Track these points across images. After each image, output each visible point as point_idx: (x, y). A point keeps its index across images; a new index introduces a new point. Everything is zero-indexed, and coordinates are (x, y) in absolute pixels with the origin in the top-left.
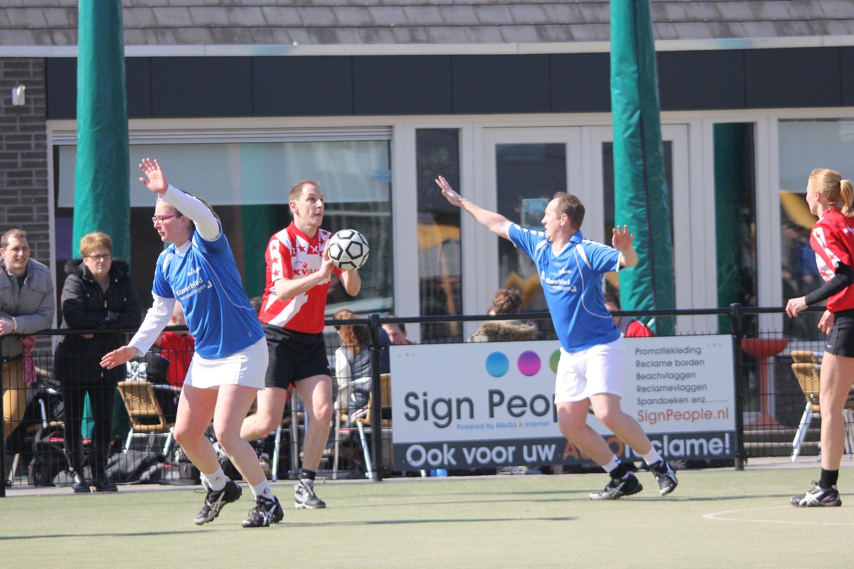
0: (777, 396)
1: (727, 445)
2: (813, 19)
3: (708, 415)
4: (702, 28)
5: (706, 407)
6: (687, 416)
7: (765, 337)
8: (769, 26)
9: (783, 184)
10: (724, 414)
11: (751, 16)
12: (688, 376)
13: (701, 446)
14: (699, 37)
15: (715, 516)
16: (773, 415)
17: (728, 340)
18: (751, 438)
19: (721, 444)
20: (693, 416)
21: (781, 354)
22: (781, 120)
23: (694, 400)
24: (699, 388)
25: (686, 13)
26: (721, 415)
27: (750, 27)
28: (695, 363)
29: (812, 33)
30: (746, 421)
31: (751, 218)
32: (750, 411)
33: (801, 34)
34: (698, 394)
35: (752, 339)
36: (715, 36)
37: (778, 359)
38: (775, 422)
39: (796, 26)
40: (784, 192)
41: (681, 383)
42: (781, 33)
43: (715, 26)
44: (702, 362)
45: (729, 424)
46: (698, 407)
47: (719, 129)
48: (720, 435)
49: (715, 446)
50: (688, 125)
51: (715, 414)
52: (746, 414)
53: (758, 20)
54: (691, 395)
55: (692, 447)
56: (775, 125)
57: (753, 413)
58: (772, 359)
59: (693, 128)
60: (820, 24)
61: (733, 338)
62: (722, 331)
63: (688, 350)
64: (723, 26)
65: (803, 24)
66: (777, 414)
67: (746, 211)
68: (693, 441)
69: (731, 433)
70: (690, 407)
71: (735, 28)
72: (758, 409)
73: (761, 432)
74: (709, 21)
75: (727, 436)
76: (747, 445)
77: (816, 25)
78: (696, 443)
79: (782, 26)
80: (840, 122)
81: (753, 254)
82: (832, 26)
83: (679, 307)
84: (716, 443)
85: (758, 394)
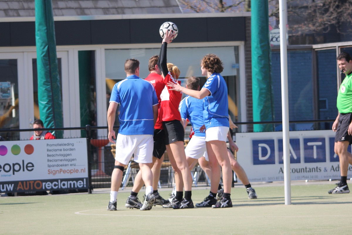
0: (105, 163)
1: (85, 183)
2: (118, 8)
3: (77, 171)
4: (73, 11)
5: (76, 168)
6: (68, 172)
7: (100, 138)
8: (101, 11)
9: (107, 75)
10: (84, 171)
11: (93, 6)
12: (68, 155)
13: (74, 184)
14: (72, 15)
15: (80, 213)
16: (104, 171)
17: (85, 140)
18: (95, 181)
19: (82, 183)
20: (71, 172)
21: (106, 146)
22: (106, 49)
23: (71, 165)
24: (73, 160)
25: (66, 5)
26: (82, 171)
27: (93, 11)
28: (71, 150)
29: (118, 13)
30: (93, 173)
31: (94, 90)
32: (94, 169)
33: (113, 14)
34: (73, 162)
35: (95, 140)
36: (78, 15)
37: (106, 148)
38: (104, 174)
39: (111, 11)
40: (108, 79)
41: (66, 158)
42: (105, 13)
43: (79, 11)
44: (74, 149)
45: (86, 175)
46: (72, 168)
47: (81, 53)
48: (82, 179)
49: (80, 184)
50: (68, 51)
51: (80, 171)
52: (92, 170)
53: (96, 8)
54: (70, 163)
55: (70, 184)
56: (103, 51)
57: (96, 170)
58: (103, 148)
59: (70, 53)
60: (121, 10)
61: (87, 139)
62: (83, 136)
63: (68, 144)
64: (82, 11)
65: (114, 10)
66: (105, 170)
67: (92, 87)
68: (71, 182)
69: (86, 179)
70: (69, 168)
71: (87, 11)
72: (97, 169)
73: (99, 178)
74: (76, 9)
75: (85, 180)
76: (93, 183)
77: (120, 10)
78: (72, 183)
79: (106, 10)
80: (130, 50)
81: (95, 104)
82: (126, 11)
83: (65, 126)
84: (80, 183)
85: (97, 162)
